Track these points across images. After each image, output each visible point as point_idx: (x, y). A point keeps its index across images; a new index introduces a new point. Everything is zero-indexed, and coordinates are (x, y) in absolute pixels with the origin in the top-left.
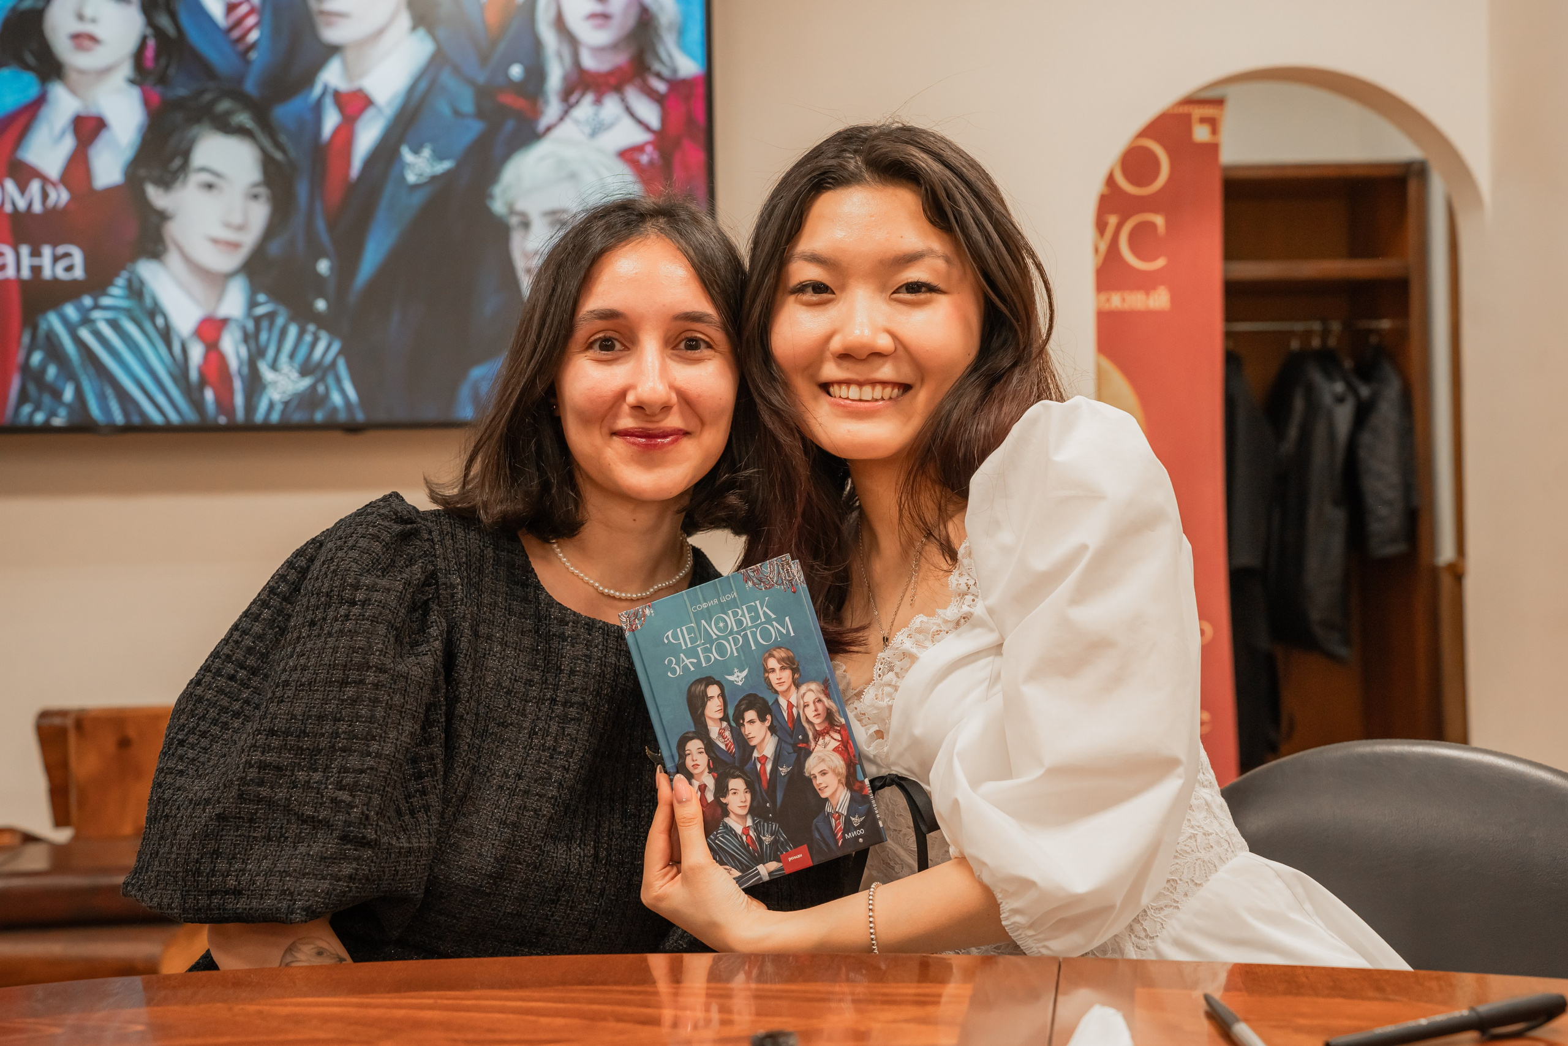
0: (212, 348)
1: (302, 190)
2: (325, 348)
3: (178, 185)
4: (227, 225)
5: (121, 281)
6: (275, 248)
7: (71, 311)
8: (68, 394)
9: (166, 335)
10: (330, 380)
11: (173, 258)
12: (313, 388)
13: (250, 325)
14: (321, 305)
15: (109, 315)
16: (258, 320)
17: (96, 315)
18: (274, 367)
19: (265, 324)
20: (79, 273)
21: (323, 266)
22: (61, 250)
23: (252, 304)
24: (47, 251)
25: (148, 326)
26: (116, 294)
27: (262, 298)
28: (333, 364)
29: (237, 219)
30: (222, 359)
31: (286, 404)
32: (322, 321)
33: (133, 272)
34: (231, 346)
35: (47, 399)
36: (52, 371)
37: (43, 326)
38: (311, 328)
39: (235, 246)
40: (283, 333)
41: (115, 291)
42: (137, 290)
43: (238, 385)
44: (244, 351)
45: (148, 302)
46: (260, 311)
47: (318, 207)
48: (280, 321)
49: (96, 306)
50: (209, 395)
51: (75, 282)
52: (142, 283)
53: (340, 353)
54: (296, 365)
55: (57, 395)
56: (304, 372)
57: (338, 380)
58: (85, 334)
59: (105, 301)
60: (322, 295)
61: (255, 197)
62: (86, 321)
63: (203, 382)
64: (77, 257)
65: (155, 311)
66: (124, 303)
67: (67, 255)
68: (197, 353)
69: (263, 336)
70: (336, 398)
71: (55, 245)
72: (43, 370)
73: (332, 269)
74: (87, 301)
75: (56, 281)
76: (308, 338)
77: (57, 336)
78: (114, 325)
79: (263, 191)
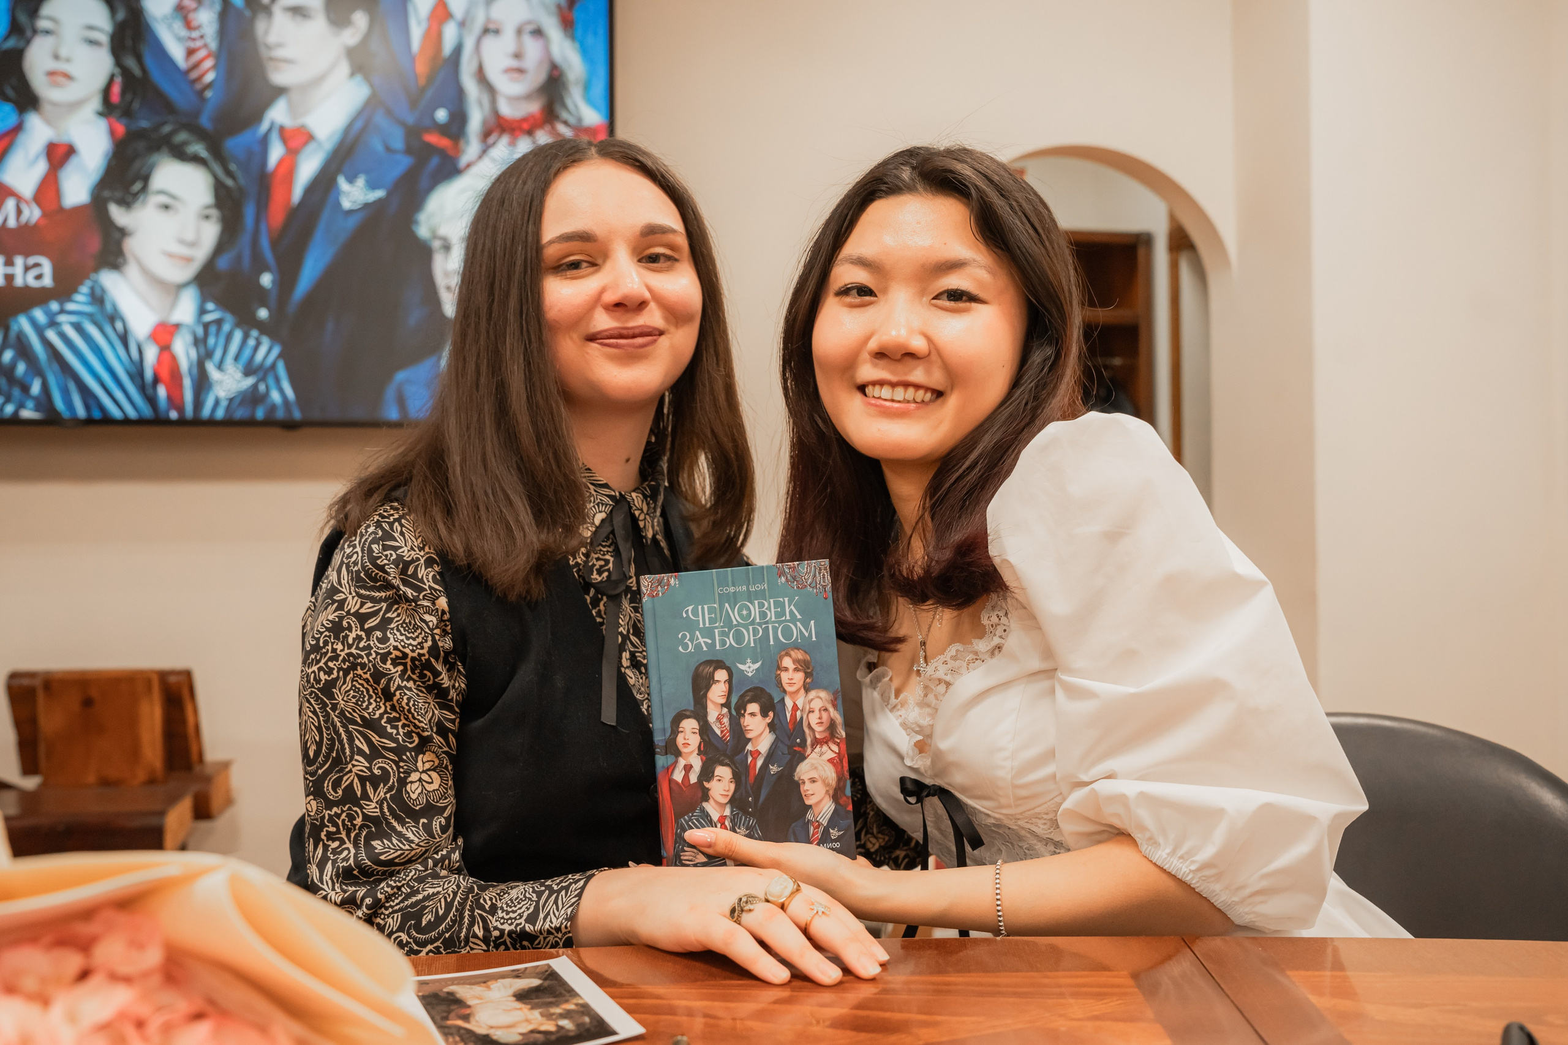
0: (165, 348)
1: (249, 212)
2: (266, 351)
3: (137, 205)
4: (182, 242)
5: (84, 289)
6: (223, 263)
7: (39, 314)
8: (36, 388)
9: (124, 339)
10: (271, 381)
11: (132, 270)
12: (255, 386)
13: (200, 331)
14: (263, 313)
15: (74, 319)
16: (206, 326)
17: (62, 318)
18: (220, 367)
19: (213, 329)
20: (48, 281)
21: (266, 280)
22: (31, 260)
23: (202, 311)
24: (19, 261)
25: (108, 329)
26: (80, 301)
27: (210, 306)
28: (273, 366)
29: (190, 236)
30: (174, 359)
31: (231, 400)
32: (264, 328)
33: (96, 282)
34: (183, 350)
35: (16, 392)
36: (21, 368)
37: (14, 328)
38: (255, 333)
39: (189, 260)
40: (229, 338)
41: (79, 297)
42: (98, 298)
43: (187, 383)
44: (193, 354)
45: (108, 307)
46: (208, 318)
47: (263, 228)
48: (226, 327)
49: (62, 311)
50: (162, 392)
51: (43, 289)
52: (103, 290)
53: (280, 356)
54: (240, 366)
55: (25, 389)
56: (248, 371)
57: (277, 380)
58: (51, 335)
59: (70, 306)
60: (264, 304)
61: (207, 217)
62: (53, 324)
63: (156, 380)
64: (47, 267)
65: (114, 317)
66: (88, 309)
67: (37, 265)
68: (151, 354)
69: (211, 341)
70: (275, 396)
71: (27, 254)
72: (13, 366)
73: (274, 282)
74: (54, 306)
75: (27, 288)
76: (251, 342)
77: (26, 337)
78: (78, 327)
79: (214, 212)
